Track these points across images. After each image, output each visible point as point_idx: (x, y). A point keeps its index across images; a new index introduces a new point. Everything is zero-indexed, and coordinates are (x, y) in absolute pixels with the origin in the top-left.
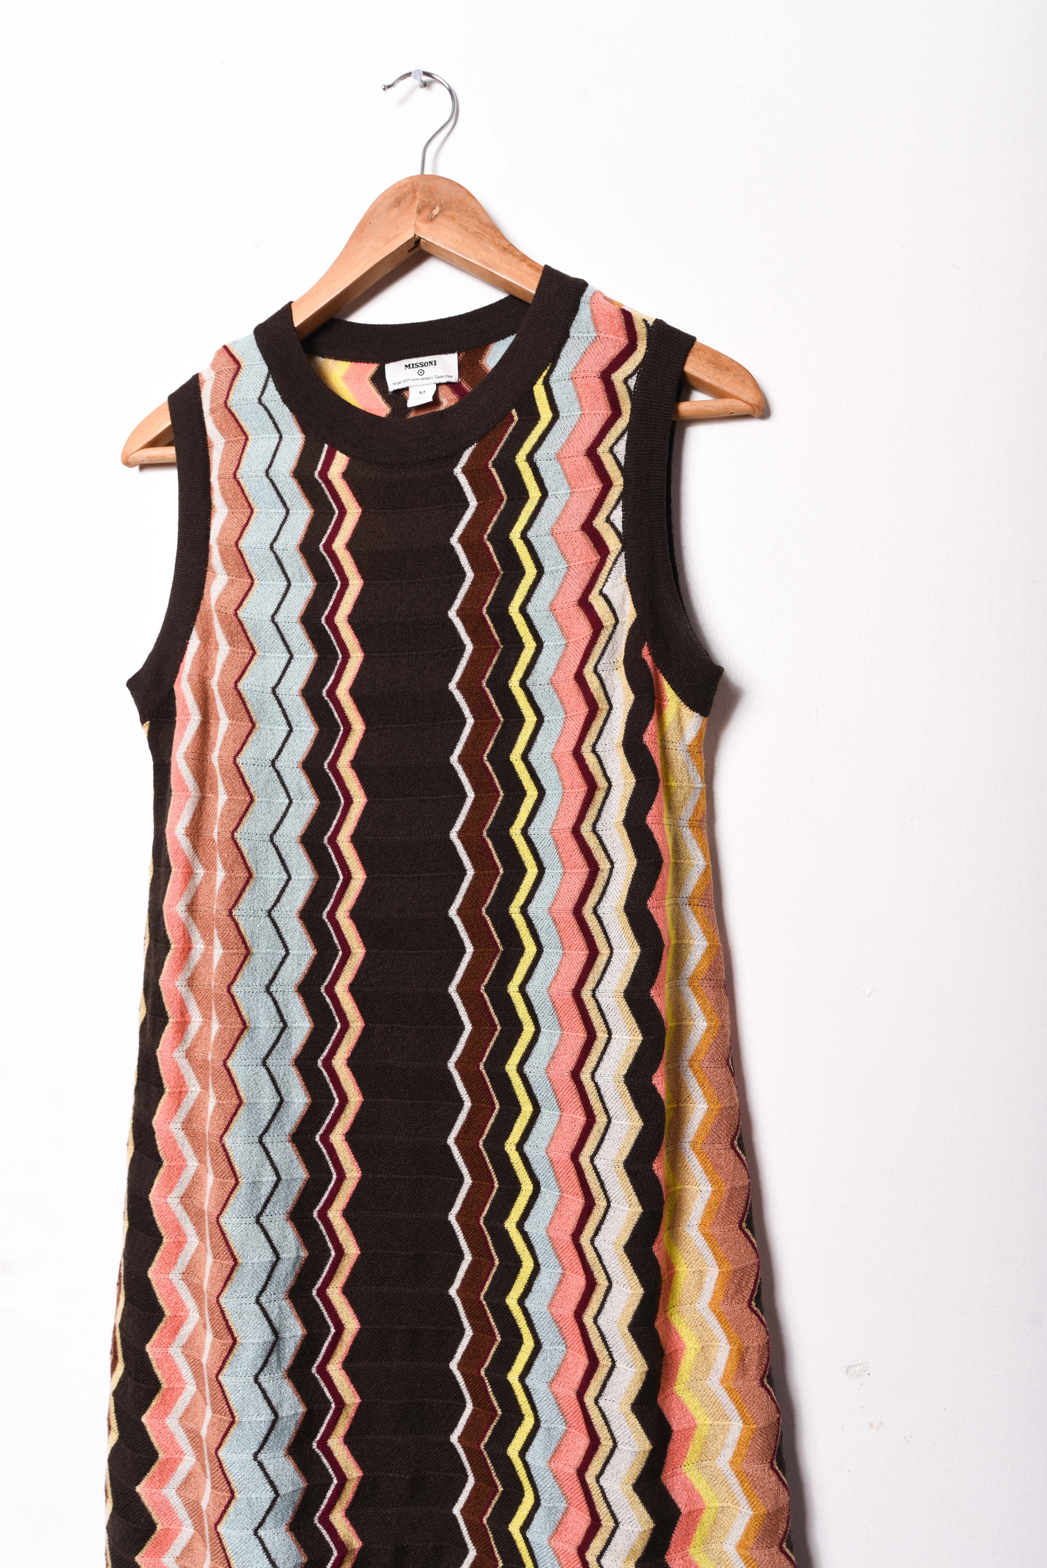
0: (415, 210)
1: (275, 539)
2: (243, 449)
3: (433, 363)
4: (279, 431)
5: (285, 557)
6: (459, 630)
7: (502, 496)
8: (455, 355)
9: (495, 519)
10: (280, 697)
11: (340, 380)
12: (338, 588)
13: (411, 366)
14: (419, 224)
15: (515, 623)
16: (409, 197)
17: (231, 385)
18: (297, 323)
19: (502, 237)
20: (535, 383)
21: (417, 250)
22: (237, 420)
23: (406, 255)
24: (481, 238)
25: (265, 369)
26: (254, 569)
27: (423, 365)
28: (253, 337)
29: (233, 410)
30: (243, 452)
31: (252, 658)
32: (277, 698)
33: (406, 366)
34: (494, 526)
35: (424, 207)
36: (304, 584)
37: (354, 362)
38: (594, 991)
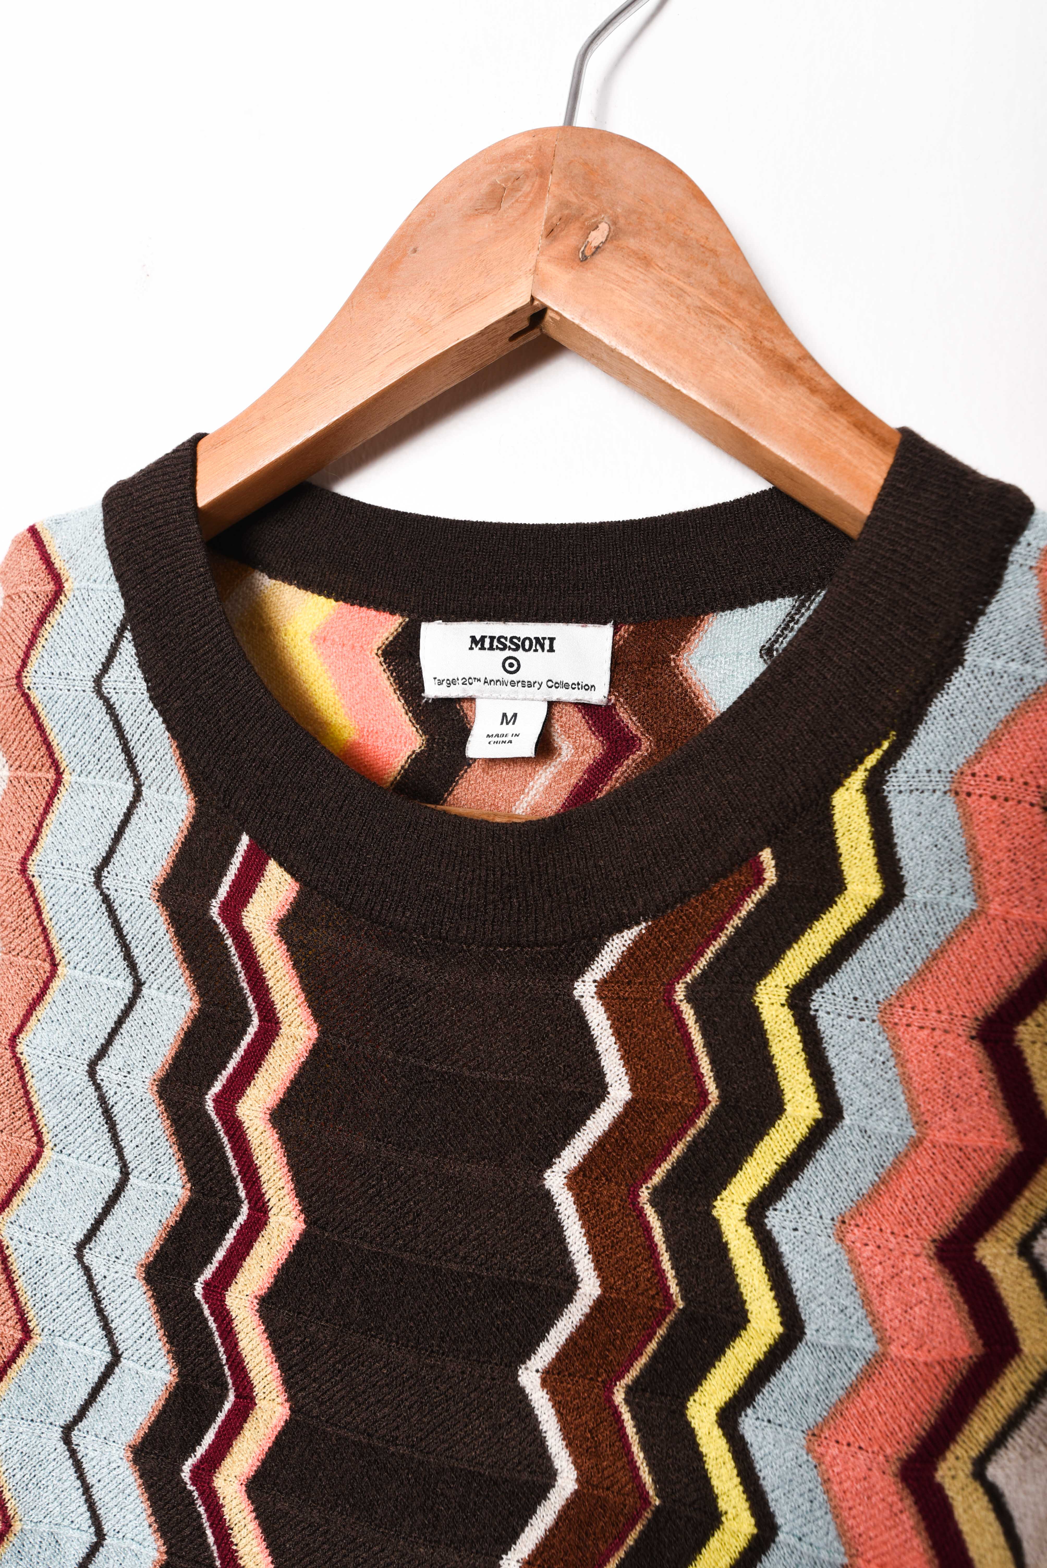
0: (539, 228)
1: (102, 1052)
2: (49, 804)
3: (547, 647)
4: (135, 774)
5: (121, 1104)
6: (544, 1427)
7: (704, 1094)
8: (607, 630)
9: (677, 1151)
10: (81, 1452)
11: (307, 641)
12: (241, 1219)
13: (487, 645)
14: (548, 269)
15: (704, 1450)
16: (526, 188)
17: (35, 636)
18: (202, 501)
19: (783, 329)
20: (840, 784)
21: (534, 334)
22: (41, 728)
23: (503, 347)
24: (720, 327)
25: (117, 610)
26: (48, 1118)
27: (518, 644)
28: (98, 515)
29: (36, 697)
30: (46, 812)
31: (20, 1347)
32: (73, 1453)
33: (473, 638)
34: (674, 1168)
35: (565, 221)
36: (160, 1188)
37: (345, 601)
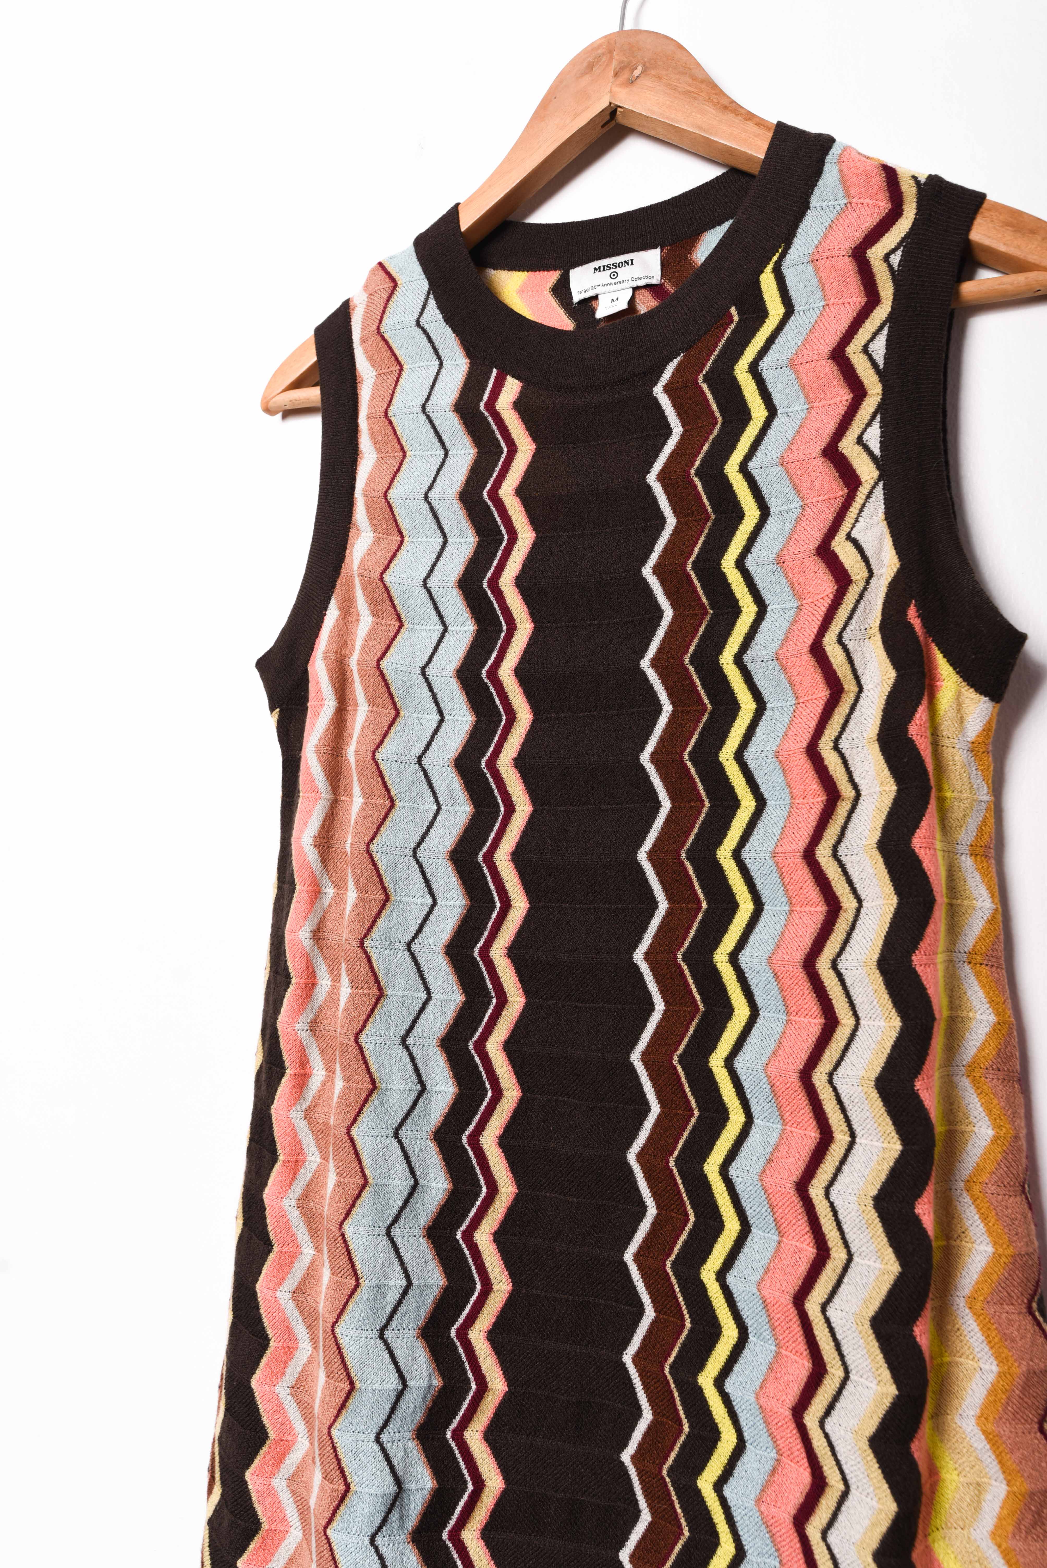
0: (611, 74)
1: (431, 487)
2: (397, 381)
3: (630, 263)
4: (439, 357)
5: (441, 509)
6: (655, 592)
7: (715, 419)
8: (658, 250)
9: (705, 448)
10: (430, 678)
11: (514, 294)
12: (504, 544)
13: (602, 269)
14: (616, 89)
15: (730, 581)
16: (604, 59)
17: (385, 308)
18: (463, 228)
19: (721, 93)
20: (762, 272)
21: (612, 124)
22: (390, 348)
23: (598, 132)
24: (694, 98)
25: (425, 285)
26: (404, 524)
27: (616, 266)
28: (413, 249)
29: (387, 336)
30: (396, 385)
31: (398, 631)
32: (427, 680)
33: (595, 269)
34: (705, 457)
35: (622, 69)
36: (463, 540)
37: (532, 271)
38: (831, 1075)
